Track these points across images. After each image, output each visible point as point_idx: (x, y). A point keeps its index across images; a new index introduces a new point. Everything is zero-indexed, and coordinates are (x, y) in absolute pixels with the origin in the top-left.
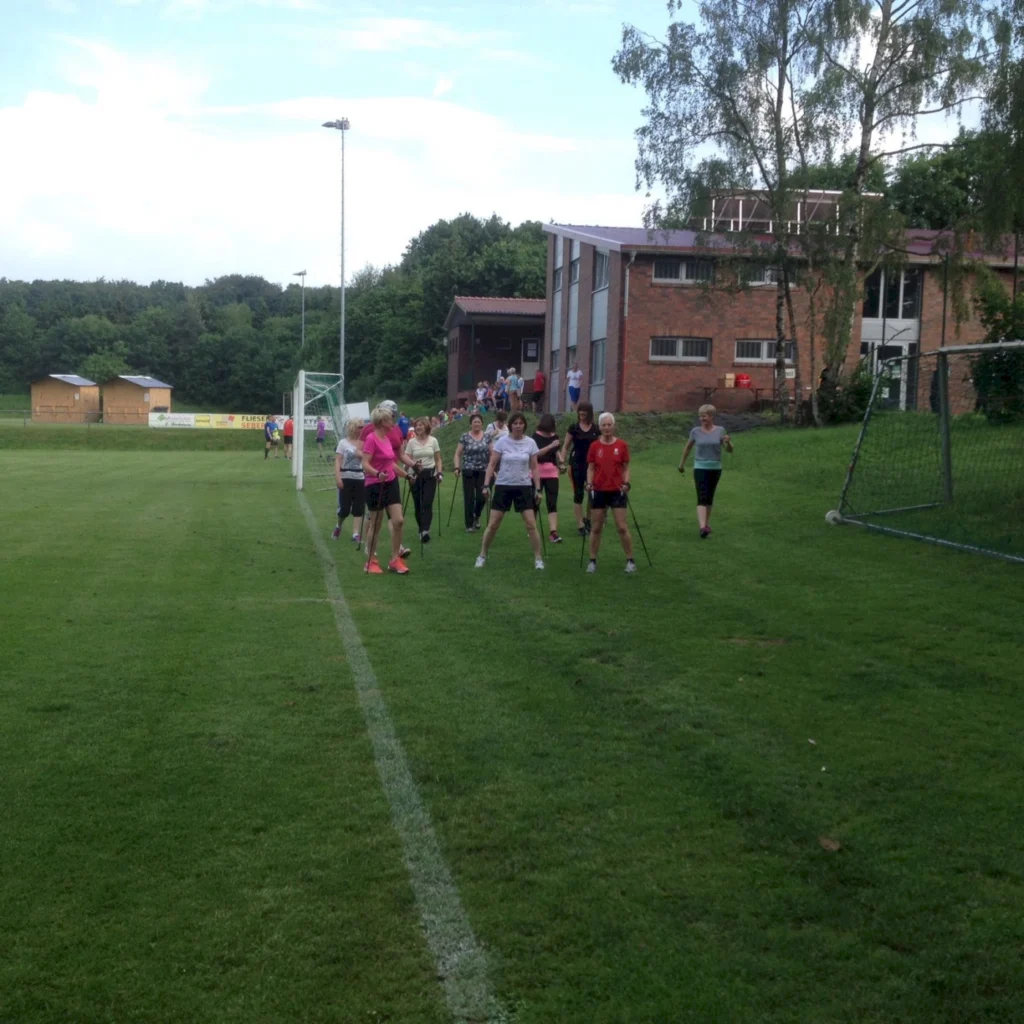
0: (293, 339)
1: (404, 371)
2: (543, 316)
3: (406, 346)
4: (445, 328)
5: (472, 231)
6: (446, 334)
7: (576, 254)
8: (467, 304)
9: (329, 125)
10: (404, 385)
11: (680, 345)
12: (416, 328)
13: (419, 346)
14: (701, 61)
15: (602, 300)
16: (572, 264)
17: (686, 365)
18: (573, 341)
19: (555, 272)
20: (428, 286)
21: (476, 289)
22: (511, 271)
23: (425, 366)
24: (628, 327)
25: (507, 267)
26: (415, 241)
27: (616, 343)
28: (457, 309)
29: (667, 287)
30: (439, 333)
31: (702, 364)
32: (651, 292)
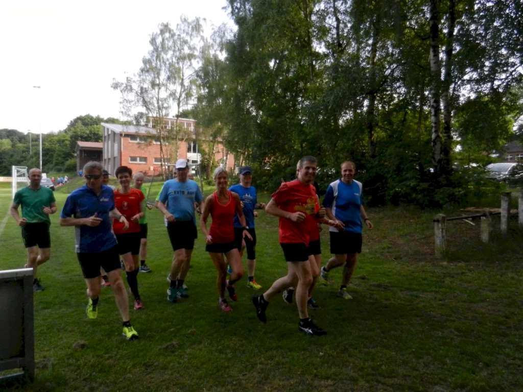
0: (27, 151)
1: (63, 163)
2: (102, 148)
3: (64, 156)
4: (76, 151)
6: (76, 153)
7: (110, 133)
8: (82, 144)
9: (34, 87)
10: (62, 168)
11: (138, 159)
12: (68, 151)
13: (68, 155)
14: (135, 87)
15: (116, 145)
16: (109, 135)
17: (140, 164)
18: (110, 157)
19: (105, 137)
20: (71, 137)
21: (86, 139)
22: (98, 134)
23: (70, 162)
24: (123, 154)
26: (71, 122)
27: (119, 158)
28: (78, 145)
29: (133, 143)
30: (74, 152)
31: (144, 164)
32: (129, 145)
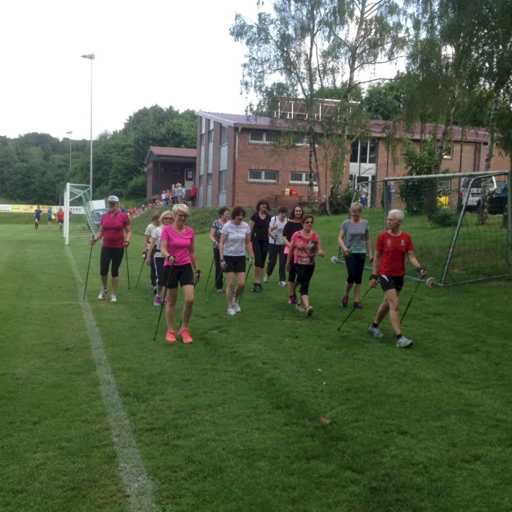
0: (65, 166)
1: (124, 184)
2: (195, 158)
3: (125, 171)
4: (145, 162)
5: (159, 113)
6: (146, 165)
7: (212, 127)
8: (157, 150)
9: (84, 56)
10: (124, 191)
11: (263, 174)
12: (131, 162)
13: (132, 171)
14: (273, 32)
15: (224, 150)
16: (209, 132)
17: (266, 184)
18: (210, 171)
19: (201, 136)
20: (137, 141)
21: (161, 143)
22: (179, 135)
23: (136, 181)
24: (237, 164)
25: (177, 132)
26: (130, 117)
27: (232, 172)
28: (152, 153)
29: (257, 145)
30: (142, 165)
31: (274, 184)
32: (249, 147)
